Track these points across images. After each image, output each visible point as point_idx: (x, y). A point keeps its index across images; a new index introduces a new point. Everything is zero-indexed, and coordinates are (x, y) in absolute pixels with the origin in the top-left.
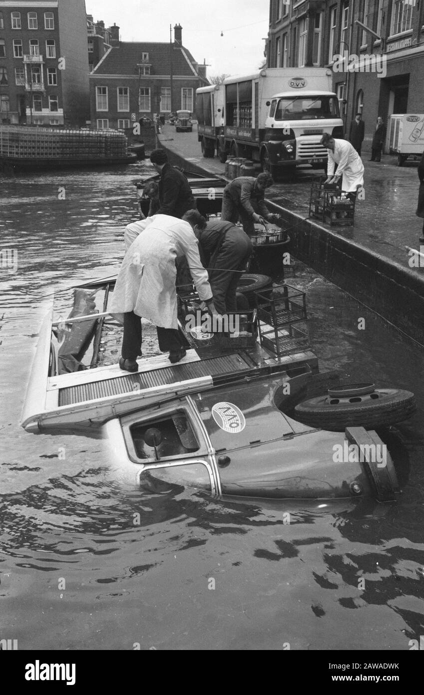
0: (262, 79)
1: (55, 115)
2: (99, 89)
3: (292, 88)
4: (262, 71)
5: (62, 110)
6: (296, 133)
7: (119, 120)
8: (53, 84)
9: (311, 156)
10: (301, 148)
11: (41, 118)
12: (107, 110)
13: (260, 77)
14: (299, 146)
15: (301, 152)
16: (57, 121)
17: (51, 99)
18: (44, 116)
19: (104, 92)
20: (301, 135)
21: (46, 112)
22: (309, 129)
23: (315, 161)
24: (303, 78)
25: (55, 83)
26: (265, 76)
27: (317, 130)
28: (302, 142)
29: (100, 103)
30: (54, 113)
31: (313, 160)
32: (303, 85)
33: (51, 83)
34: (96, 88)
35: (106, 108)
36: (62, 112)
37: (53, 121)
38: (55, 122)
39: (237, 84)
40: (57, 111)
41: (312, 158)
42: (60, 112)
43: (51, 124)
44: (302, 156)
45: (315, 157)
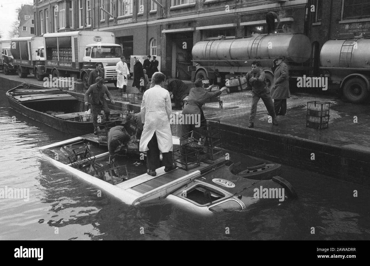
0: (79, 36)
3: (95, 41)
4: (79, 32)
6: (104, 65)
9: (112, 76)
10: (107, 73)
13: (78, 35)
14: (106, 71)
15: (107, 74)
20: (107, 66)
22: (110, 63)
23: (114, 79)
24: (100, 36)
26: (81, 35)
27: (114, 63)
28: (107, 69)
31: (114, 78)
32: (101, 40)
39: (57, 38)
41: (112, 77)
44: (107, 77)
45: (114, 77)
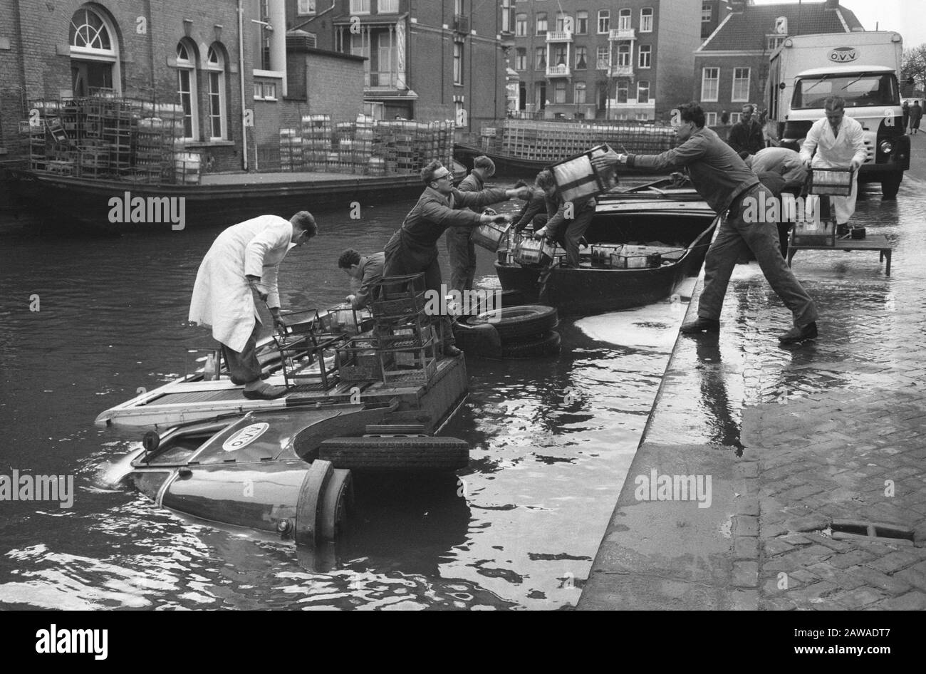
1: (644, 107)
2: (708, 71)
5: (653, 100)
7: (732, 114)
8: (645, 67)
11: (625, 112)
12: (716, 100)
16: (645, 115)
17: (640, 86)
18: (629, 109)
19: (715, 75)
21: (632, 103)
25: (648, 65)
29: (707, 91)
30: (643, 105)
33: (642, 65)
34: (704, 70)
35: (715, 97)
36: (654, 103)
37: (640, 115)
38: (643, 116)
40: (647, 102)
42: (651, 104)
43: (637, 119)
